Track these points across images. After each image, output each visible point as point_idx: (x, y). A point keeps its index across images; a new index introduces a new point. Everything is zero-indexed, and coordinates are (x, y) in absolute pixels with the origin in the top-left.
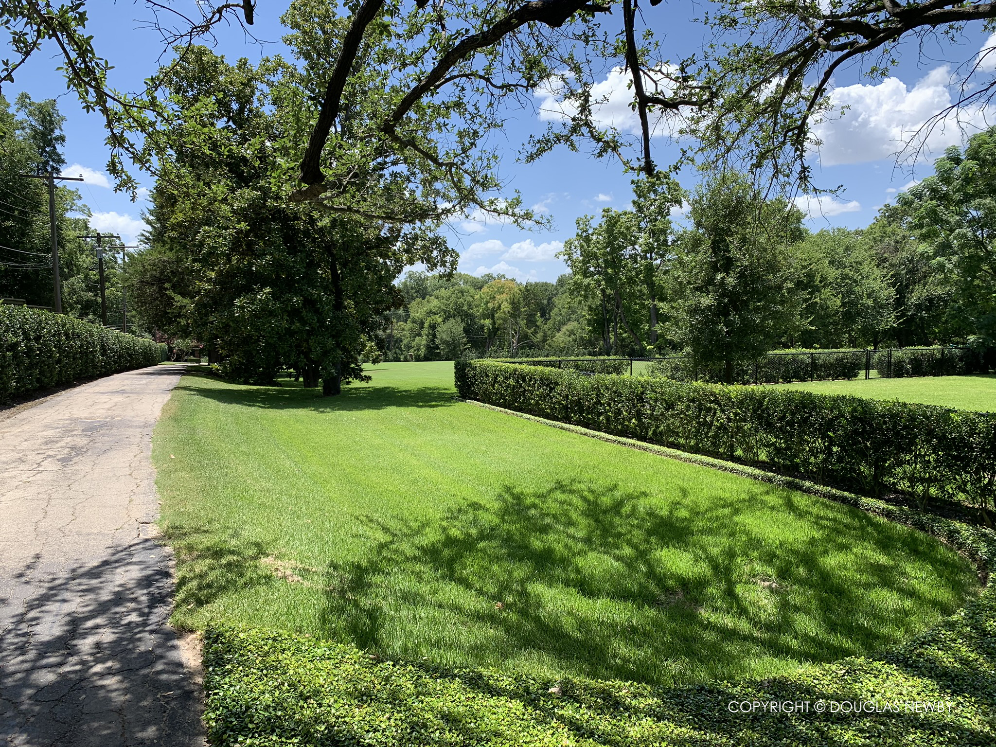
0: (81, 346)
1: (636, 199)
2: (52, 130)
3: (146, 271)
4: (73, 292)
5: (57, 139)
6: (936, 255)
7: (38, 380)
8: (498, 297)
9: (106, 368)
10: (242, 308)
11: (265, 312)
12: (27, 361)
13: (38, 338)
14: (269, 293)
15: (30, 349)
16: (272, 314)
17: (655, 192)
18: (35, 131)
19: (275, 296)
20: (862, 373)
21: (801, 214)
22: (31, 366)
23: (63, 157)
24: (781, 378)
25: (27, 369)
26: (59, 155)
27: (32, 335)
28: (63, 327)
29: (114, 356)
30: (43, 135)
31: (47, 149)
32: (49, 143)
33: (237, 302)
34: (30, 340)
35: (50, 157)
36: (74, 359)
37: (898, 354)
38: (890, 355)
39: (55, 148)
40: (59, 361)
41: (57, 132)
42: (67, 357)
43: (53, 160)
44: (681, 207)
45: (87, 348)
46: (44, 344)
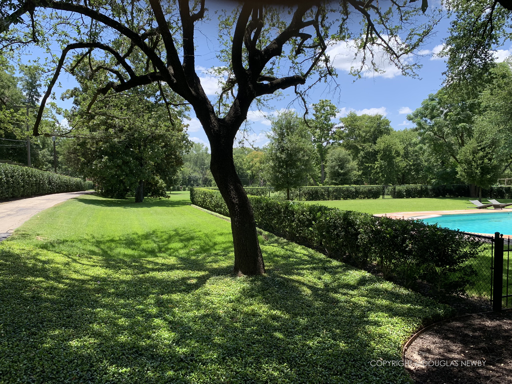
0: (36, 181)
1: (315, 113)
2: (36, 82)
3: (70, 148)
4: (44, 156)
5: (38, 85)
6: (420, 143)
7: (12, 194)
8: (255, 159)
9: (50, 190)
10: (96, 165)
11: (106, 167)
12: (6, 185)
13: (12, 177)
14: (107, 159)
15: (8, 181)
16: (108, 167)
17: (324, 109)
18: (27, 82)
19: (110, 160)
20: (381, 196)
21: (388, 121)
22: (8, 188)
23: (40, 94)
24: (342, 197)
25: (6, 189)
26: (39, 93)
27: (9, 175)
28: (26, 172)
29: (57, 185)
30: (31, 84)
31: (33, 90)
32: (34, 87)
33: (94, 163)
34: (8, 177)
35: (35, 94)
36: (32, 186)
37: (398, 188)
38: (395, 189)
39: (37, 90)
40: (23, 187)
41: (38, 82)
42: (28, 185)
43: (36, 95)
44: (335, 117)
45: (40, 181)
46: (16, 179)
